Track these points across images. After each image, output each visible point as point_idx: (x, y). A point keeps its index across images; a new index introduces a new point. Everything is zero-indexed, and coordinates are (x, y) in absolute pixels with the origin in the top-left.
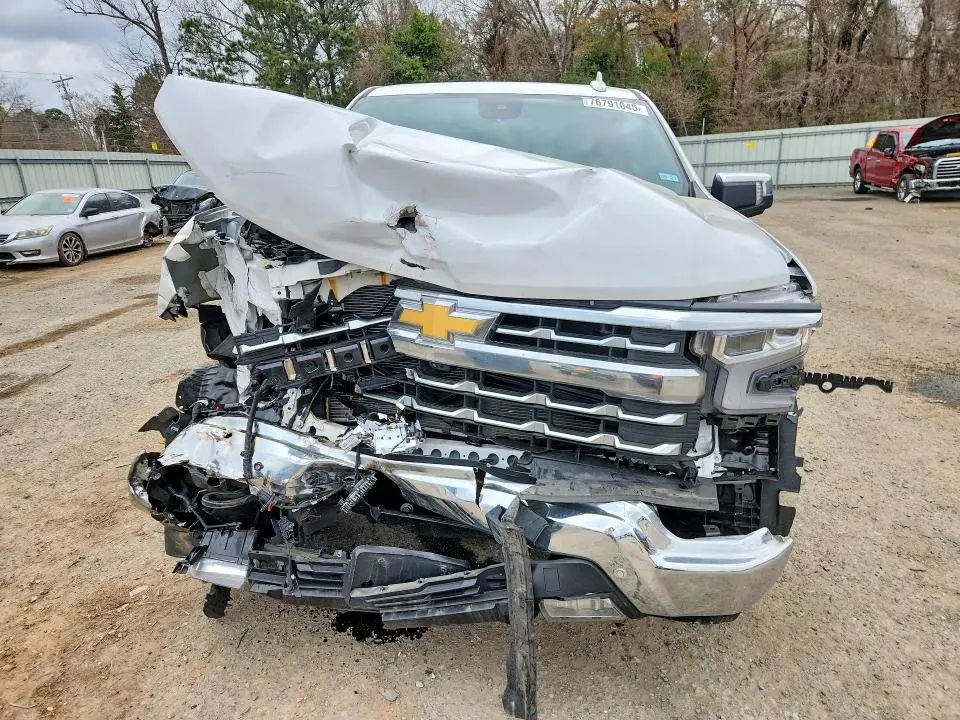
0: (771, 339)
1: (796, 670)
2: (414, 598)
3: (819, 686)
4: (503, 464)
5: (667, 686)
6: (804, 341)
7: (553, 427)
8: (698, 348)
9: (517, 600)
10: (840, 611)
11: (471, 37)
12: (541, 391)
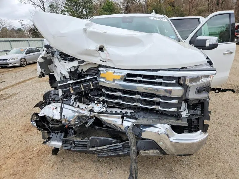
0: (202, 79)
1: (209, 168)
2: (106, 150)
3: (215, 172)
4: (129, 114)
5: (174, 173)
6: (211, 79)
7: (142, 104)
8: (182, 82)
9: (132, 151)
10: (221, 151)
11: (122, 6)
12: (138, 94)
